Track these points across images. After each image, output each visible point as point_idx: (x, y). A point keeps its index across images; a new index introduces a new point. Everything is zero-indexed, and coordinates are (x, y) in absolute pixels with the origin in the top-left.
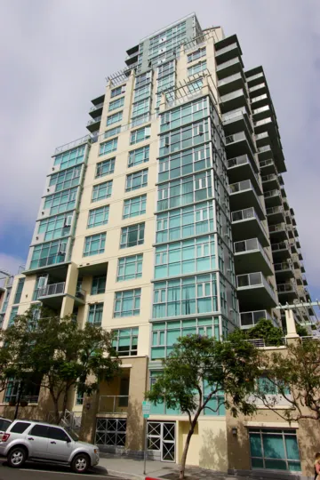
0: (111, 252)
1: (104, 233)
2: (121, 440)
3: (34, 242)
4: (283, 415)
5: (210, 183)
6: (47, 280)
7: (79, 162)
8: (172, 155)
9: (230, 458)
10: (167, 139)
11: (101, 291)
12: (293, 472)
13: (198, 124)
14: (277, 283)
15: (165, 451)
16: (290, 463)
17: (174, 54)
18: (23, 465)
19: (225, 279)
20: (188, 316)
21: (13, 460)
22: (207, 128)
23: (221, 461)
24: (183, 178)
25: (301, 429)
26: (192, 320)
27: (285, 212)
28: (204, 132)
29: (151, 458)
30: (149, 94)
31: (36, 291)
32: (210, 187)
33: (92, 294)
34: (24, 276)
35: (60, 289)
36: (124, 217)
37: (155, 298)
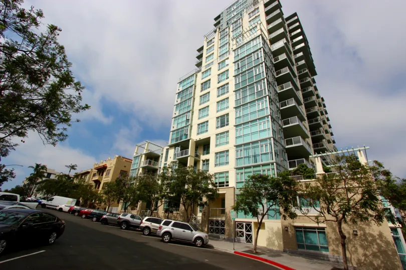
0: (212, 132)
1: (207, 121)
2: (223, 231)
3: (172, 129)
4: (313, 219)
5: (264, 86)
6: (179, 148)
7: (192, 84)
8: (241, 73)
9: (284, 243)
10: (238, 64)
11: (208, 153)
12: (324, 253)
13: (256, 53)
14: (313, 143)
15: (247, 238)
16: (322, 247)
17: (241, 15)
18: (170, 242)
19: (277, 141)
20: (256, 164)
21: (164, 239)
22: (261, 54)
23: (279, 244)
24: (248, 85)
25: (328, 228)
26: (259, 166)
27: (317, 100)
28: (260, 57)
29: (239, 241)
30: (228, 41)
31: (175, 155)
32: (265, 89)
33: (203, 155)
34: (168, 147)
35: (186, 153)
36: (217, 111)
37: (237, 155)
